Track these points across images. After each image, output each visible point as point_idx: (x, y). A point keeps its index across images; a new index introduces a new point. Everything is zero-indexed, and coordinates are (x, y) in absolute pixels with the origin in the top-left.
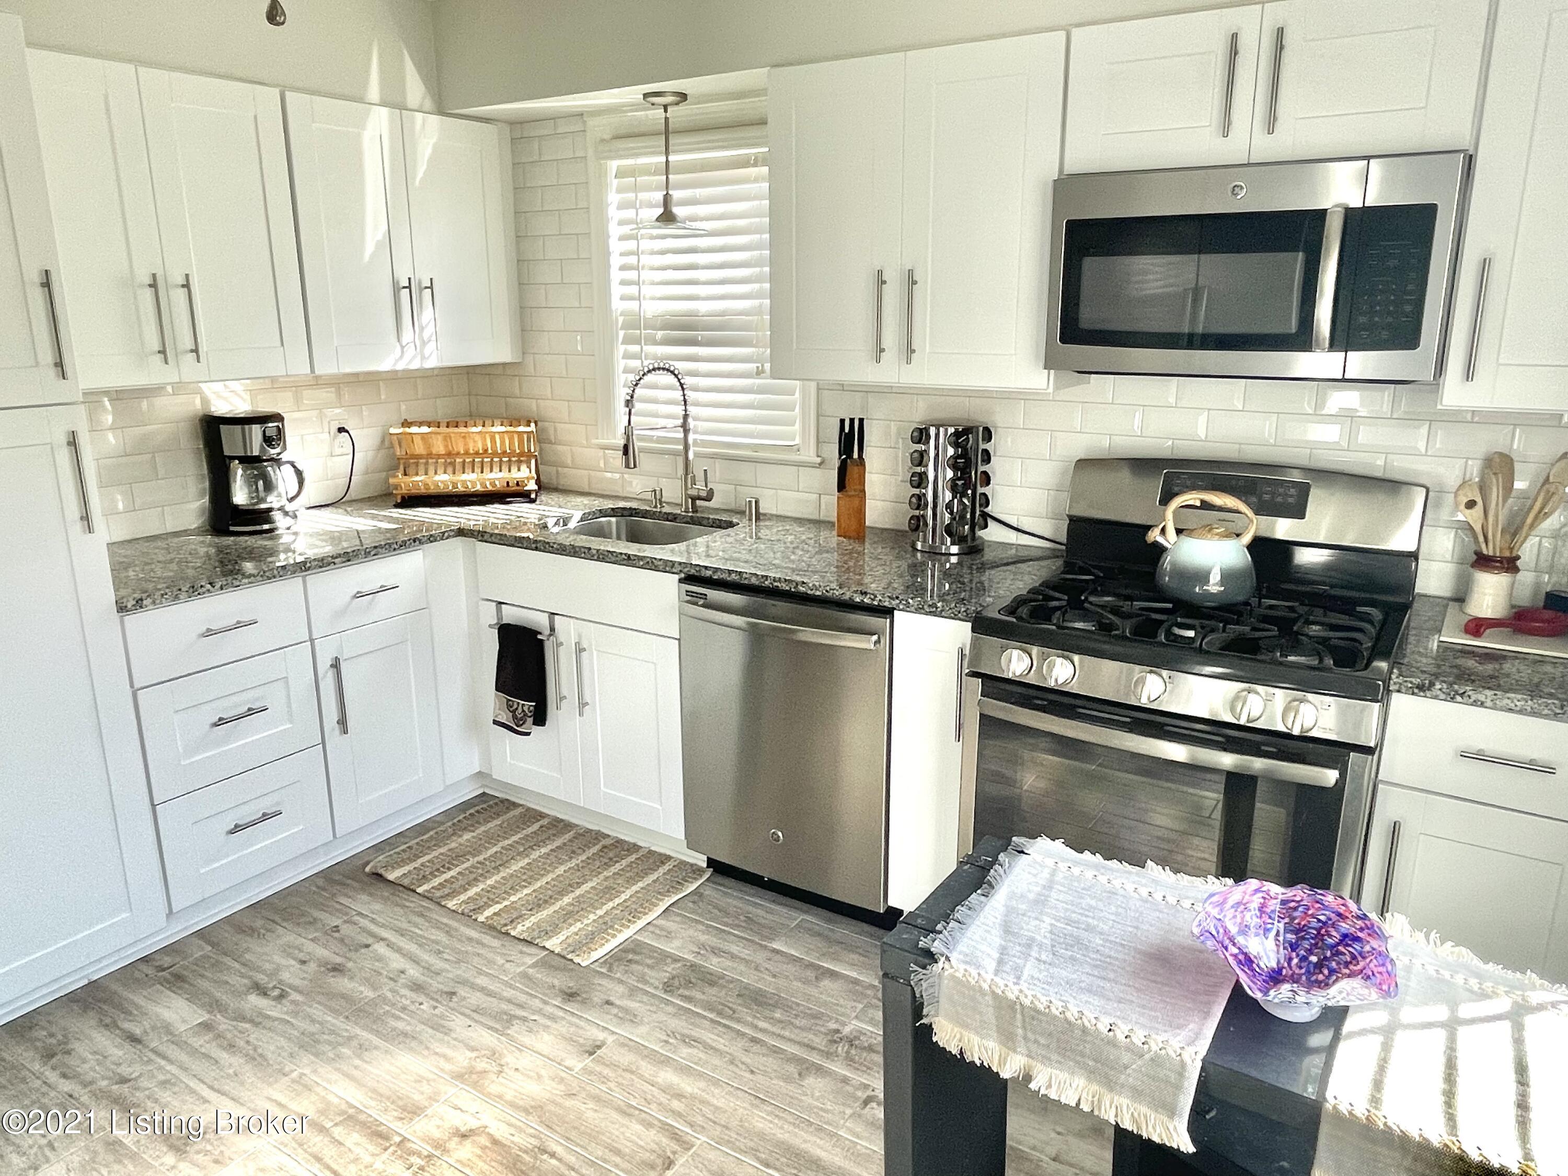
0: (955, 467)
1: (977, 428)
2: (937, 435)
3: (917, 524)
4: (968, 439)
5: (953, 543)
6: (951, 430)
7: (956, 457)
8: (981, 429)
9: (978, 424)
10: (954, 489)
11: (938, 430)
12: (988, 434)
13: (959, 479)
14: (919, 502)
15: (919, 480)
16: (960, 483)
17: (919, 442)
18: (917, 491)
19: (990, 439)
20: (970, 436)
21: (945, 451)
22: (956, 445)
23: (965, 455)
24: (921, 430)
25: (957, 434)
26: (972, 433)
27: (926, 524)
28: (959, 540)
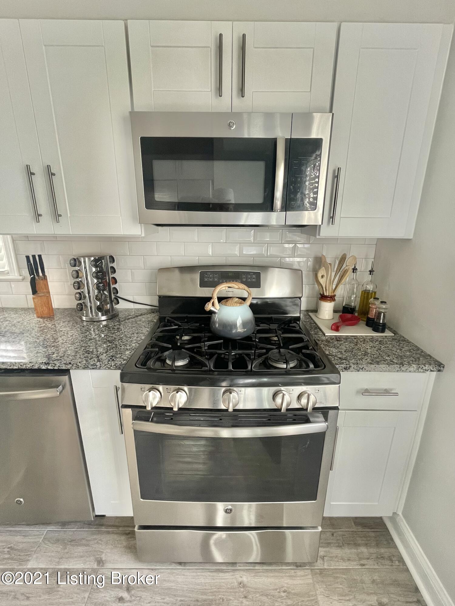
0: (97, 277)
1: (106, 256)
2: (85, 262)
3: (81, 308)
4: (102, 263)
5: (103, 315)
6: (92, 259)
7: (97, 272)
8: (108, 257)
9: (106, 255)
10: (98, 288)
11: (85, 259)
12: (112, 259)
13: (100, 283)
14: (81, 296)
15: (79, 285)
16: (101, 285)
17: (75, 266)
18: (79, 291)
19: (114, 261)
20: (103, 261)
21: (90, 270)
22: (96, 266)
23: (101, 271)
24: (75, 260)
25: (96, 261)
26: (104, 259)
27: (86, 306)
28: (106, 313)
